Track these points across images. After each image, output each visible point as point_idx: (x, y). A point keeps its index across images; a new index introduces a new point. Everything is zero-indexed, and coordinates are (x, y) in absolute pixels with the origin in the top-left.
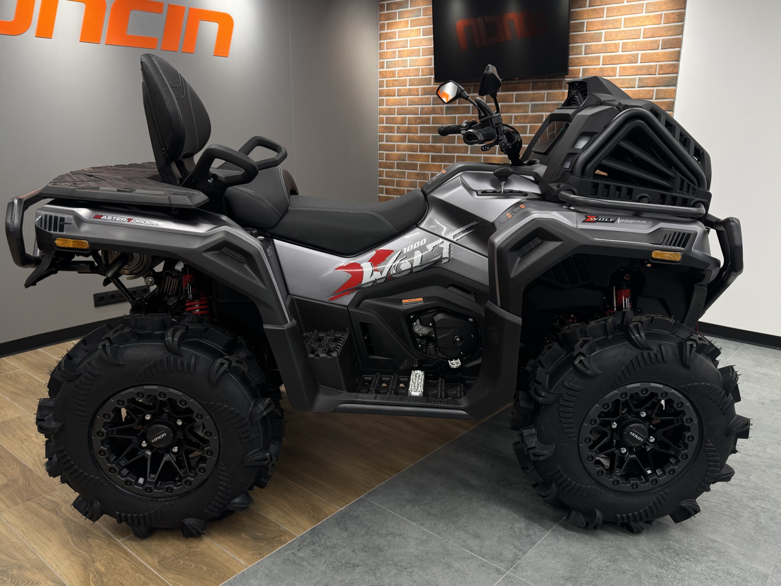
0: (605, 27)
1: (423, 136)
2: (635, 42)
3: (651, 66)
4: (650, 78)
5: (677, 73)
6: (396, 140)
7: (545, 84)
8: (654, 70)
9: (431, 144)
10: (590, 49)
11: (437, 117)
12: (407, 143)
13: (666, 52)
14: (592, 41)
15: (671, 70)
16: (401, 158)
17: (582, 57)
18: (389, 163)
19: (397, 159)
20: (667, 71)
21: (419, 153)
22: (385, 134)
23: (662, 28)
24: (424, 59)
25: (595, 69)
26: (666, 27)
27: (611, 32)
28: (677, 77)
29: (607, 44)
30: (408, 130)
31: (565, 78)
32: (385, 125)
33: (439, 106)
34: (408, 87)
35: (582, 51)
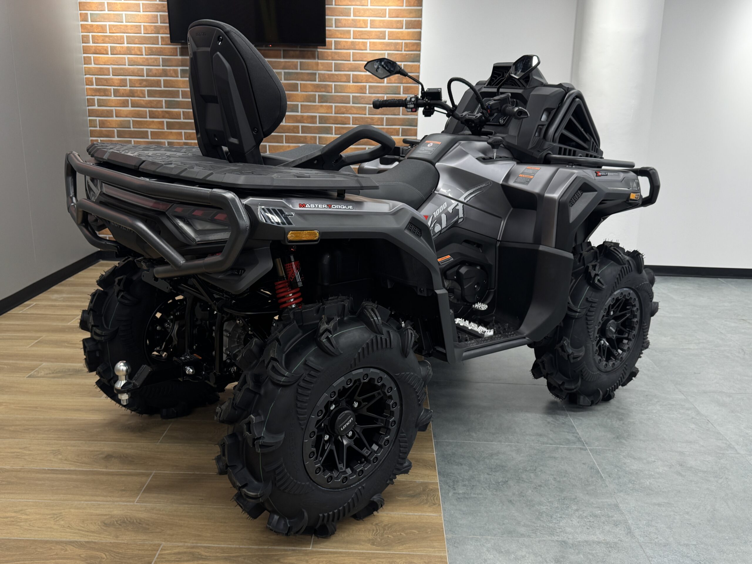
0: (354, 3)
1: (153, 100)
2: (382, 20)
3: (398, 43)
4: (398, 54)
5: (420, 51)
6: (113, 104)
7: (298, 53)
8: (401, 47)
9: (164, 109)
10: (340, 22)
11: (170, 80)
12: (130, 108)
13: (410, 32)
14: (341, 15)
15: (415, 48)
16: (122, 125)
17: (333, 30)
18: (105, 130)
19: (117, 126)
20: (412, 48)
21: (148, 119)
22: (96, 98)
23: (404, 10)
24: (146, 15)
25: (346, 42)
26: (408, 10)
27: (359, 9)
28: (420, 55)
29: (356, 20)
30: (132, 94)
31: (317, 48)
32: (95, 87)
33: (171, 68)
34: (126, 45)
35: (332, 24)
